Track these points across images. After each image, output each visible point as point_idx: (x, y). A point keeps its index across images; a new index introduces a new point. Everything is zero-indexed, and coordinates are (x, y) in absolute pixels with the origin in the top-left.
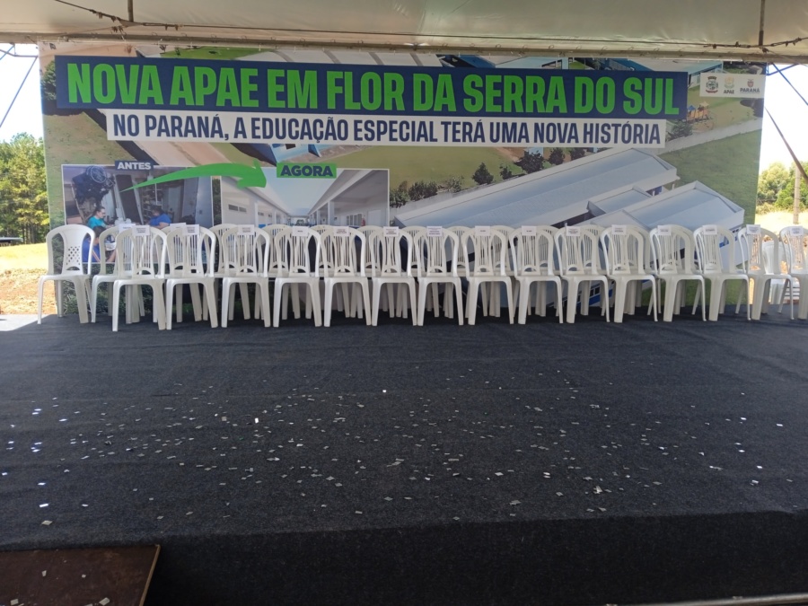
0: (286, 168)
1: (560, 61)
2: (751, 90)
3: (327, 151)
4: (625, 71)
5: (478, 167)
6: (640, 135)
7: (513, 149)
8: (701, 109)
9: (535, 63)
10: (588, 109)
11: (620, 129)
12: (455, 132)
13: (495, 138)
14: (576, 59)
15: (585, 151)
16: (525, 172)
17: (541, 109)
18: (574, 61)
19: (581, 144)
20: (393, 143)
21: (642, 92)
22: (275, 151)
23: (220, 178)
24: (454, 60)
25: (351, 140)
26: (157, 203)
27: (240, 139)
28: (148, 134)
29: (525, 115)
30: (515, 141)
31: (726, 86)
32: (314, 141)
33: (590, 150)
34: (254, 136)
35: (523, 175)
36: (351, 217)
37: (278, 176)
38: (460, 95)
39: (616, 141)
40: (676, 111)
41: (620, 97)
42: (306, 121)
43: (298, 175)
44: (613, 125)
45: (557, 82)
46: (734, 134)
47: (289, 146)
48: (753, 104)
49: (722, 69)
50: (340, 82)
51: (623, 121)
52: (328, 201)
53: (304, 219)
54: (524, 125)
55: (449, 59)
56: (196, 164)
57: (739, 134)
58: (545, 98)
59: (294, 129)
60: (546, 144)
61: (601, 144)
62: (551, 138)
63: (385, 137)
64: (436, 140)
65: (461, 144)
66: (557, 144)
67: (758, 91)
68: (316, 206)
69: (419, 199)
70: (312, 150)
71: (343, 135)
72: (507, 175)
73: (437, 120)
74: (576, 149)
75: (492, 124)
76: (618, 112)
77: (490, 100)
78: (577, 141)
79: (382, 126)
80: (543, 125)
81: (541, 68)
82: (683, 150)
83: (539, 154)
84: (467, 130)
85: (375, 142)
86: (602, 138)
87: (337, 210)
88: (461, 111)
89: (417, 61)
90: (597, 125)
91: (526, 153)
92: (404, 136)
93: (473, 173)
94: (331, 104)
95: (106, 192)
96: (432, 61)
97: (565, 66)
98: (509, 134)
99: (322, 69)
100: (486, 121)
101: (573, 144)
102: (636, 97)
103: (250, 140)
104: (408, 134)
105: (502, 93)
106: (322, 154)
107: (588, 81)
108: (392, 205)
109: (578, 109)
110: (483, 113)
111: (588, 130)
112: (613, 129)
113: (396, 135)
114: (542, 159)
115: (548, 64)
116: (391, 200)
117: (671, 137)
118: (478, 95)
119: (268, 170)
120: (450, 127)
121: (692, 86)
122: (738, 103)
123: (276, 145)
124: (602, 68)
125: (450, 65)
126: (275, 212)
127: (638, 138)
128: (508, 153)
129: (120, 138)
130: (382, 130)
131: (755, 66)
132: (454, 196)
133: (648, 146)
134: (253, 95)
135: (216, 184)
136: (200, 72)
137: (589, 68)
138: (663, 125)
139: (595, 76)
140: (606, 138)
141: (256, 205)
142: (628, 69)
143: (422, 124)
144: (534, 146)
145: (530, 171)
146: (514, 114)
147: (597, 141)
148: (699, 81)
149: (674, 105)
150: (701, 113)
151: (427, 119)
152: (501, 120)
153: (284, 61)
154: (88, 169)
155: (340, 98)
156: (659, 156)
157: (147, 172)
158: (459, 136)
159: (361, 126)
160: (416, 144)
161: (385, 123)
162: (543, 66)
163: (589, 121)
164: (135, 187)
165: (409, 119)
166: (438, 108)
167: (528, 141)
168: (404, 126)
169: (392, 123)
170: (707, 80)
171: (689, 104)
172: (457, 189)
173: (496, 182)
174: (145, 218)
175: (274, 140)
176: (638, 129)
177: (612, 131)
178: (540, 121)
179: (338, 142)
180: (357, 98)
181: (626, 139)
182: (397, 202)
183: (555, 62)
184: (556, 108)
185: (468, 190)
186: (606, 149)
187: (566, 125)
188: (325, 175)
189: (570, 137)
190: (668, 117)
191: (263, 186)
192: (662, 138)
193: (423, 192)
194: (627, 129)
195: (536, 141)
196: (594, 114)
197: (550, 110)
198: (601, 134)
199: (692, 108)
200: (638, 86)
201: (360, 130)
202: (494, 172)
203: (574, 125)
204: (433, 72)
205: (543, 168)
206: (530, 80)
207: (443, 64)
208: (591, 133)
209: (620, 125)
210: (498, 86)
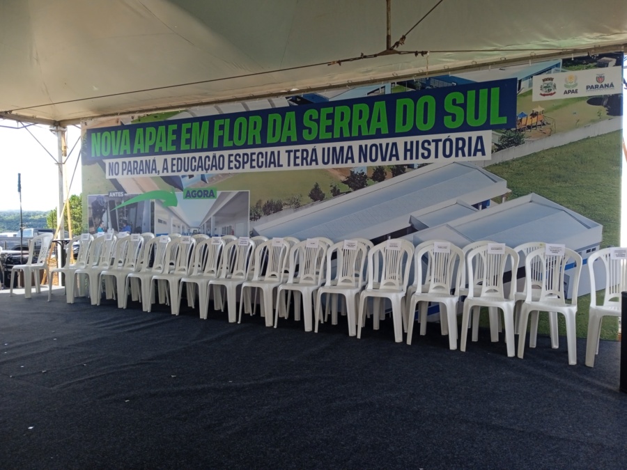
0: (188, 192)
1: (384, 87)
2: (602, 86)
3: (211, 179)
4: (447, 87)
5: (313, 187)
6: (462, 149)
7: (340, 170)
8: (534, 115)
9: (362, 92)
10: (409, 127)
11: (441, 144)
12: (296, 158)
13: (326, 161)
14: (398, 83)
15: (406, 167)
16: (351, 189)
17: (364, 133)
18: (396, 85)
19: (402, 162)
20: (253, 170)
21: (464, 106)
22: (182, 180)
23: (154, 200)
24: (298, 100)
25: (226, 170)
26: (125, 218)
27: (165, 174)
28: (123, 174)
29: (351, 139)
30: (342, 162)
31: (566, 86)
32: (204, 172)
33: (411, 166)
34: (173, 171)
35: (350, 192)
36: (225, 228)
37: (184, 198)
38: (300, 127)
39: (436, 156)
40: (504, 120)
41: (441, 113)
42: (200, 158)
43: (194, 197)
44: (433, 141)
45: (380, 106)
46: (581, 138)
47: (191, 176)
48: (605, 102)
49: (561, 69)
50: (222, 127)
51: (443, 136)
52: (211, 216)
53: (197, 229)
54: (350, 148)
55: (294, 100)
56: (144, 192)
57: (588, 138)
58: (369, 122)
59: (194, 164)
60: (369, 163)
61: (421, 161)
62: (374, 157)
63: (247, 166)
64: (282, 166)
65: (300, 168)
66: (379, 163)
67: (612, 85)
68: (204, 220)
69: (269, 214)
70: (203, 178)
71: (221, 166)
72: (336, 193)
73: (283, 149)
74: (397, 166)
75: (324, 149)
76: (439, 128)
77: (323, 128)
78: (398, 159)
79: (246, 157)
80: (366, 146)
81: (367, 96)
82: (513, 160)
83: (363, 173)
84: (305, 156)
85: (241, 170)
86: (423, 154)
87: (217, 223)
88: (301, 141)
89: (272, 104)
90: (417, 142)
91: (352, 173)
92: (260, 164)
93: (309, 192)
94: (216, 145)
95: (104, 212)
96: (282, 102)
97: (388, 91)
98: (337, 156)
99: (211, 119)
100: (319, 147)
101: (394, 162)
102: (459, 111)
103: (170, 174)
104: (262, 162)
105: (333, 122)
106: (209, 181)
107: (409, 102)
108: (251, 219)
109: (399, 128)
110: (317, 141)
111: (409, 147)
112: (433, 144)
113: (254, 164)
114: (366, 177)
115: (373, 92)
116: (251, 214)
117: (498, 148)
118: (314, 125)
119: (180, 194)
120: (292, 154)
121: (522, 92)
122: (585, 102)
123: (183, 176)
124: (423, 88)
125: (295, 104)
126: (182, 225)
127: (460, 152)
128: (337, 173)
129: (111, 177)
130: (246, 160)
131: (605, 58)
132: (295, 211)
133: (472, 158)
134: (174, 143)
135: (153, 204)
136: (149, 130)
137: (411, 90)
138: (489, 137)
139: (415, 97)
140: (426, 154)
141: (172, 219)
142: (450, 85)
143: (273, 153)
144: (359, 166)
145: (356, 188)
146: (342, 139)
147: (417, 158)
148: (531, 85)
149: (501, 115)
150: (535, 120)
151: (275, 149)
152: (331, 145)
153: (191, 116)
154: (98, 197)
155: (221, 138)
156: (484, 168)
157: (121, 198)
158: (299, 161)
159: (232, 158)
160: (268, 169)
161: (247, 155)
162: (368, 94)
163: (409, 139)
164: (116, 208)
165: (263, 150)
166: (284, 140)
167: (353, 162)
168: (260, 156)
169: (252, 154)
170: (542, 83)
171: (519, 112)
172: (297, 205)
173: (327, 199)
174: (120, 228)
175: (183, 173)
176: (460, 142)
177: (432, 147)
178: (363, 143)
179: (219, 172)
180: (231, 138)
181: (448, 153)
182: (255, 217)
183: (378, 89)
184: (379, 130)
185: (306, 206)
186: (427, 164)
187: (388, 145)
188: (209, 197)
189: (391, 155)
190: (495, 128)
191: (176, 206)
192: (488, 149)
193: (273, 208)
194: (448, 143)
195: (360, 161)
196: (415, 131)
197: (373, 132)
198: (421, 151)
199: (523, 115)
200: (460, 100)
201: (232, 161)
202: (326, 190)
203: (395, 144)
204: (282, 111)
205: (367, 185)
206: (357, 107)
207: (290, 104)
208: (411, 151)
209: (441, 140)
210: (330, 116)
